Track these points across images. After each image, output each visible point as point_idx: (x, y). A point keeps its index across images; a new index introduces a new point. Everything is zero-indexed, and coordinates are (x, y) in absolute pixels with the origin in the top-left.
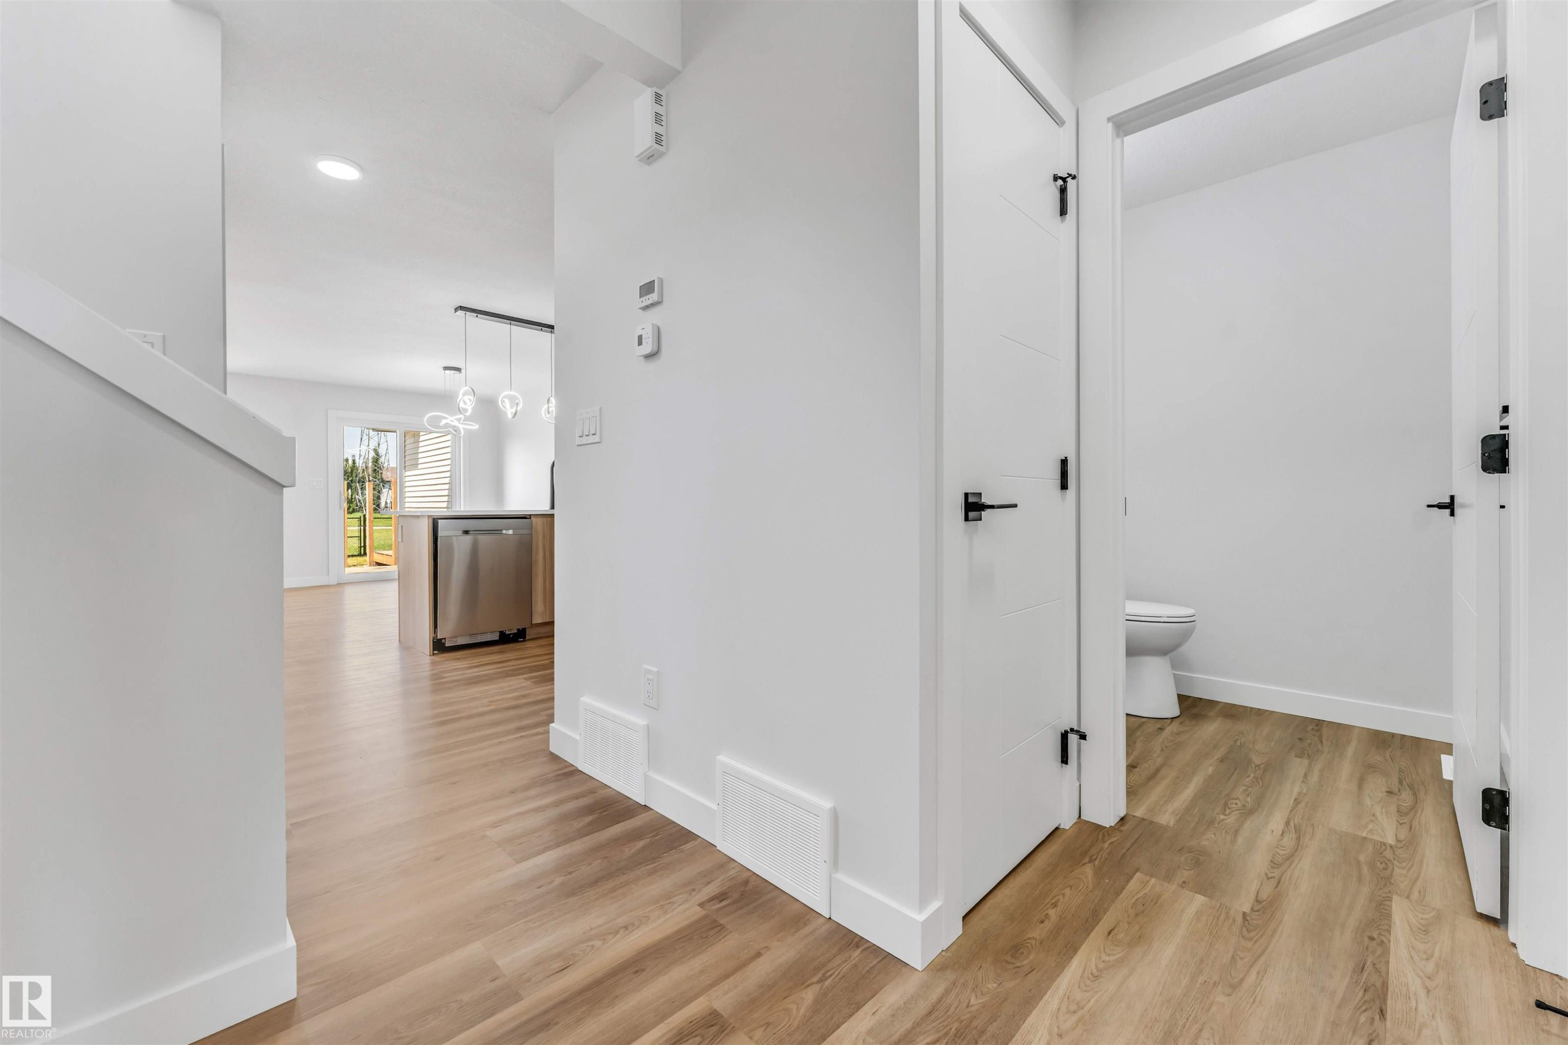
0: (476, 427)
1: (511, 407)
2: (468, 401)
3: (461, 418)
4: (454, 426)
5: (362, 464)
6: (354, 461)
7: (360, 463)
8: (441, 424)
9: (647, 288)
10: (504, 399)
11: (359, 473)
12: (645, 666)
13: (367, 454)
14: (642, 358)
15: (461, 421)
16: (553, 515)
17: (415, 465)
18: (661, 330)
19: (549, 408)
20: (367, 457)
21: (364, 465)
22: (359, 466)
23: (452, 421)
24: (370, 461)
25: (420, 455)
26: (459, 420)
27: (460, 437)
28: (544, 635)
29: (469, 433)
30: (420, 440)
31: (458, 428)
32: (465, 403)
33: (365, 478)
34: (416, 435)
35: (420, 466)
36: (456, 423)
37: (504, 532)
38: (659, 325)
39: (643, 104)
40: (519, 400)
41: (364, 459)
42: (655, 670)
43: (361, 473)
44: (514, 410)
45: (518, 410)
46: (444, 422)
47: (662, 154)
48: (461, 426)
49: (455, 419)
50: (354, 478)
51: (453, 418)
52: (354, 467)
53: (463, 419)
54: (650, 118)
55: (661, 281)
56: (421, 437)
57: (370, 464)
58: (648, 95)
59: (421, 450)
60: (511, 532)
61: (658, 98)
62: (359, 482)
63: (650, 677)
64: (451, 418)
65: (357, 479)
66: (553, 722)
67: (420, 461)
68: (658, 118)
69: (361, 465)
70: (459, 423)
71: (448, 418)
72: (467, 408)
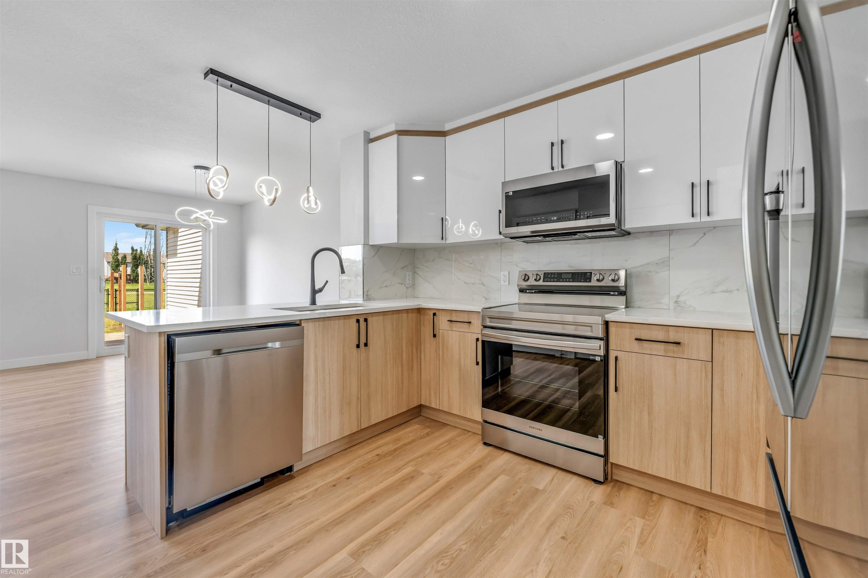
0: (223, 221)
1: (269, 193)
2: (218, 182)
3: (211, 213)
4: (205, 221)
5: (147, 253)
6: (141, 251)
7: (145, 252)
8: (192, 218)
10: (261, 184)
11: (144, 258)
13: (150, 247)
15: (211, 216)
17: (175, 255)
20: (149, 248)
21: (148, 253)
22: (144, 254)
23: (202, 215)
24: (151, 251)
25: (179, 247)
26: (208, 214)
27: (210, 231)
29: (218, 226)
30: (178, 236)
31: (208, 221)
32: (216, 185)
33: (148, 261)
34: (176, 231)
35: (178, 255)
36: (206, 218)
37: (270, 345)
40: (278, 186)
41: (148, 250)
43: (146, 258)
44: (272, 197)
45: (277, 196)
46: (194, 216)
48: (210, 220)
49: (206, 214)
50: (141, 261)
51: (203, 213)
52: (141, 254)
53: (212, 214)
56: (179, 233)
57: (152, 253)
59: (179, 243)
60: (277, 345)
62: (144, 264)
64: (200, 213)
65: (143, 262)
67: (179, 251)
69: (145, 254)
70: (209, 217)
71: (198, 212)
72: (218, 190)
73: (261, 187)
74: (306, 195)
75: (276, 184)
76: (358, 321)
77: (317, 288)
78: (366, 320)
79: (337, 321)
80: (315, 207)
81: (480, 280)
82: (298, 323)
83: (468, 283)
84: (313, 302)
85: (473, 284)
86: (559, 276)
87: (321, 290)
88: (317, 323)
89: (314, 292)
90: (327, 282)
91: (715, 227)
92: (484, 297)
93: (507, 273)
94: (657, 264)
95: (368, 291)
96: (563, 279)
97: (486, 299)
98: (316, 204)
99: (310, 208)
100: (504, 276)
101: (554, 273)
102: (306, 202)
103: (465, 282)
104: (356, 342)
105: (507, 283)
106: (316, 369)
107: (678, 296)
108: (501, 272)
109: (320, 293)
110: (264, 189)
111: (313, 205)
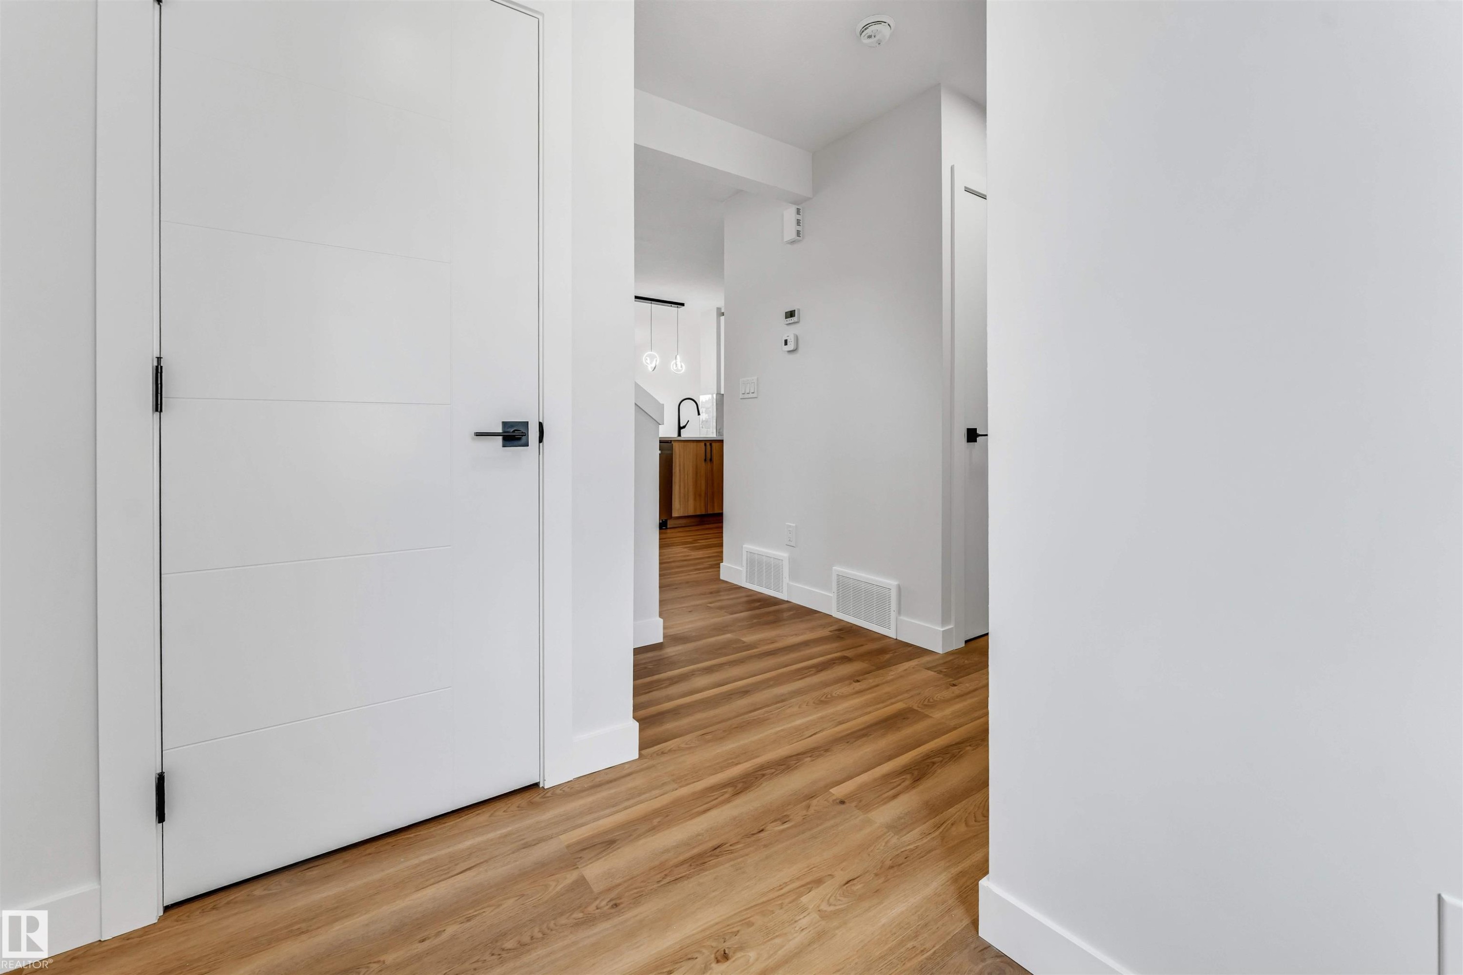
9: (791, 314)
12: (787, 524)
14: (786, 352)
16: (723, 440)
18: (799, 338)
19: (676, 362)
28: (680, 526)
38: (797, 334)
39: (790, 214)
42: (794, 525)
47: (799, 241)
54: (794, 222)
55: (799, 310)
58: (792, 210)
61: (798, 212)
63: (790, 529)
66: (722, 562)
68: (798, 222)
73: (647, 359)
74: (675, 361)
75: (656, 358)
76: (705, 445)
77: (681, 426)
78: (711, 445)
79: (692, 443)
80: (681, 369)
82: (670, 442)
84: (679, 435)
87: (684, 427)
88: (680, 443)
89: (680, 428)
90: (688, 421)
95: (720, 429)
98: (681, 367)
99: (678, 370)
102: (675, 365)
104: (703, 457)
106: (680, 470)
109: (684, 429)
110: (648, 361)
111: (680, 368)
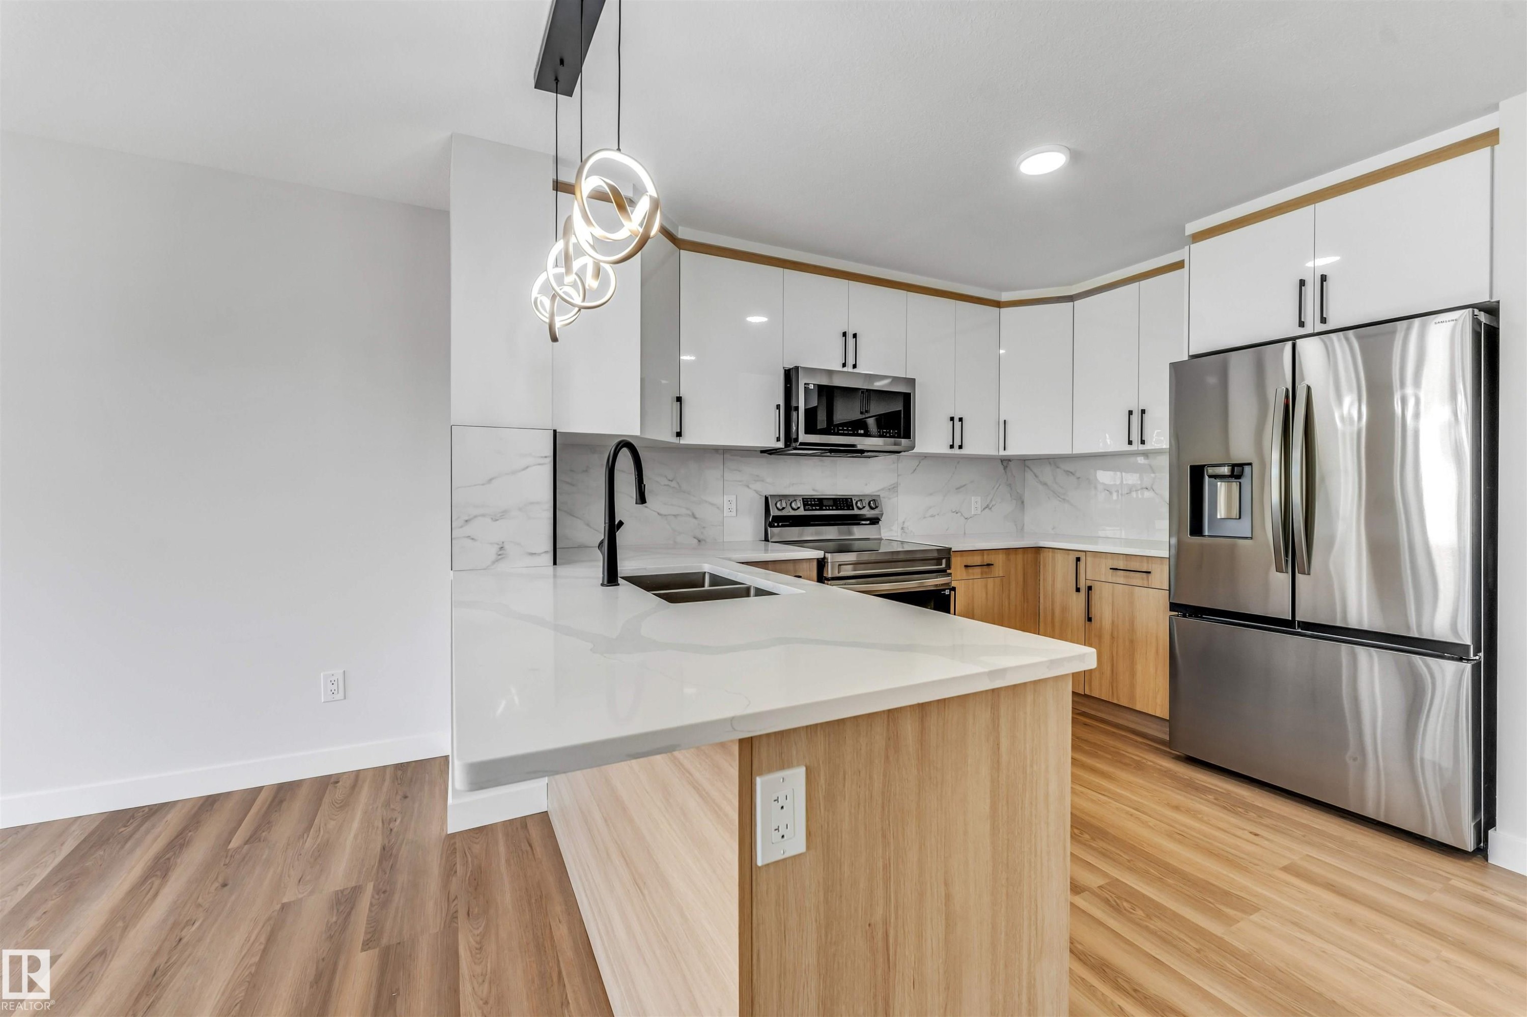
81: (688, 509)
83: (665, 515)
85: (675, 516)
86: (820, 503)
91: (926, 457)
92: (695, 538)
93: (733, 498)
94: (889, 489)
96: (826, 506)
97: (699, 541)
100: (729, 503)
101: (814, 499)
103: (658, 514)
105: (734, 514)
107: (904, 522)
108: (725, 496)
